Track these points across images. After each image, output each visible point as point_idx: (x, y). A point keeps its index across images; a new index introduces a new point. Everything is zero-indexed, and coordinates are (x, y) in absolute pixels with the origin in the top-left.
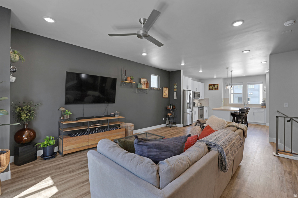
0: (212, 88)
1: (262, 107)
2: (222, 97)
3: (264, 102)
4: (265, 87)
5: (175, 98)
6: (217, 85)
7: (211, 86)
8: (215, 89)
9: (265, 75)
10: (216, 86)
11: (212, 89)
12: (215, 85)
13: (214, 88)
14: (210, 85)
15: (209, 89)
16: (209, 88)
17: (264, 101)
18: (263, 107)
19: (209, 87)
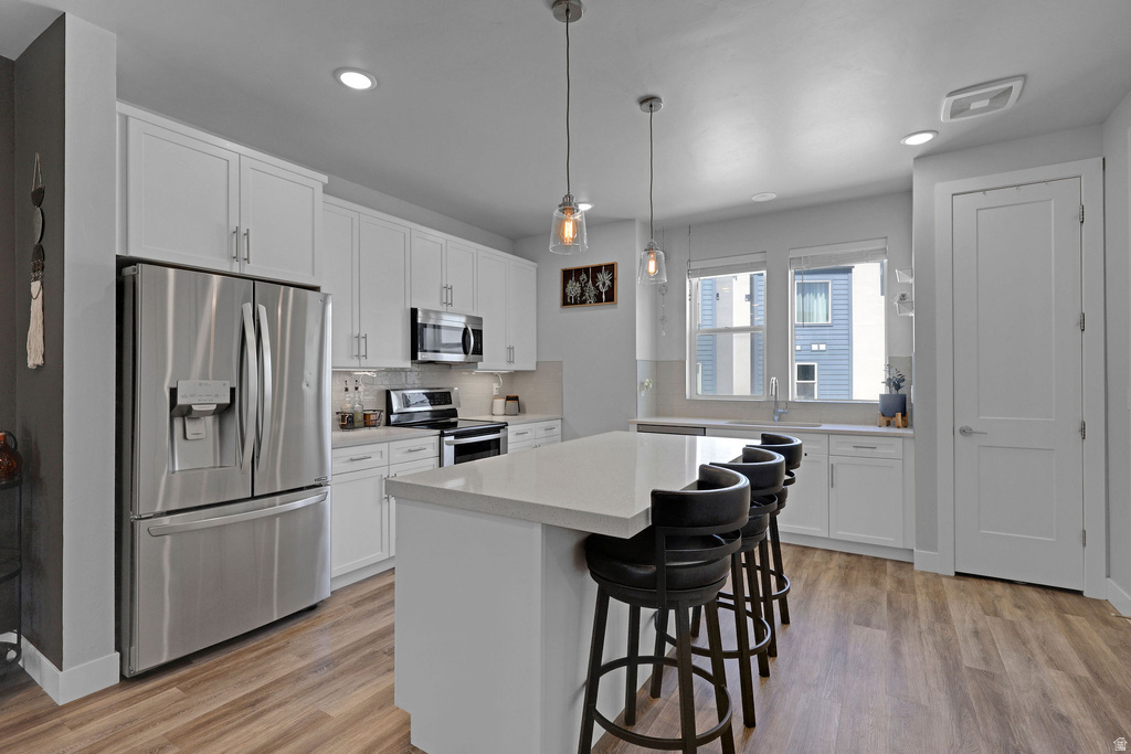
0: (582, 294)
1: (883, 420)
2: (642, 352)
3: (898, 387)
4: (904, 278)
5: (34, 358)
6: (611, 268)
7: (577, 280)
8: (599, 299)
9: (901, 194)
10: (604, 278)
11: (581, 301)
12: (597, 269)
13: (591, 292)
14: (567, 275)
15: (566, 302)
16: (565, 295)
17: (895, 383)
18: (888, 424)
19: (565, 287)
